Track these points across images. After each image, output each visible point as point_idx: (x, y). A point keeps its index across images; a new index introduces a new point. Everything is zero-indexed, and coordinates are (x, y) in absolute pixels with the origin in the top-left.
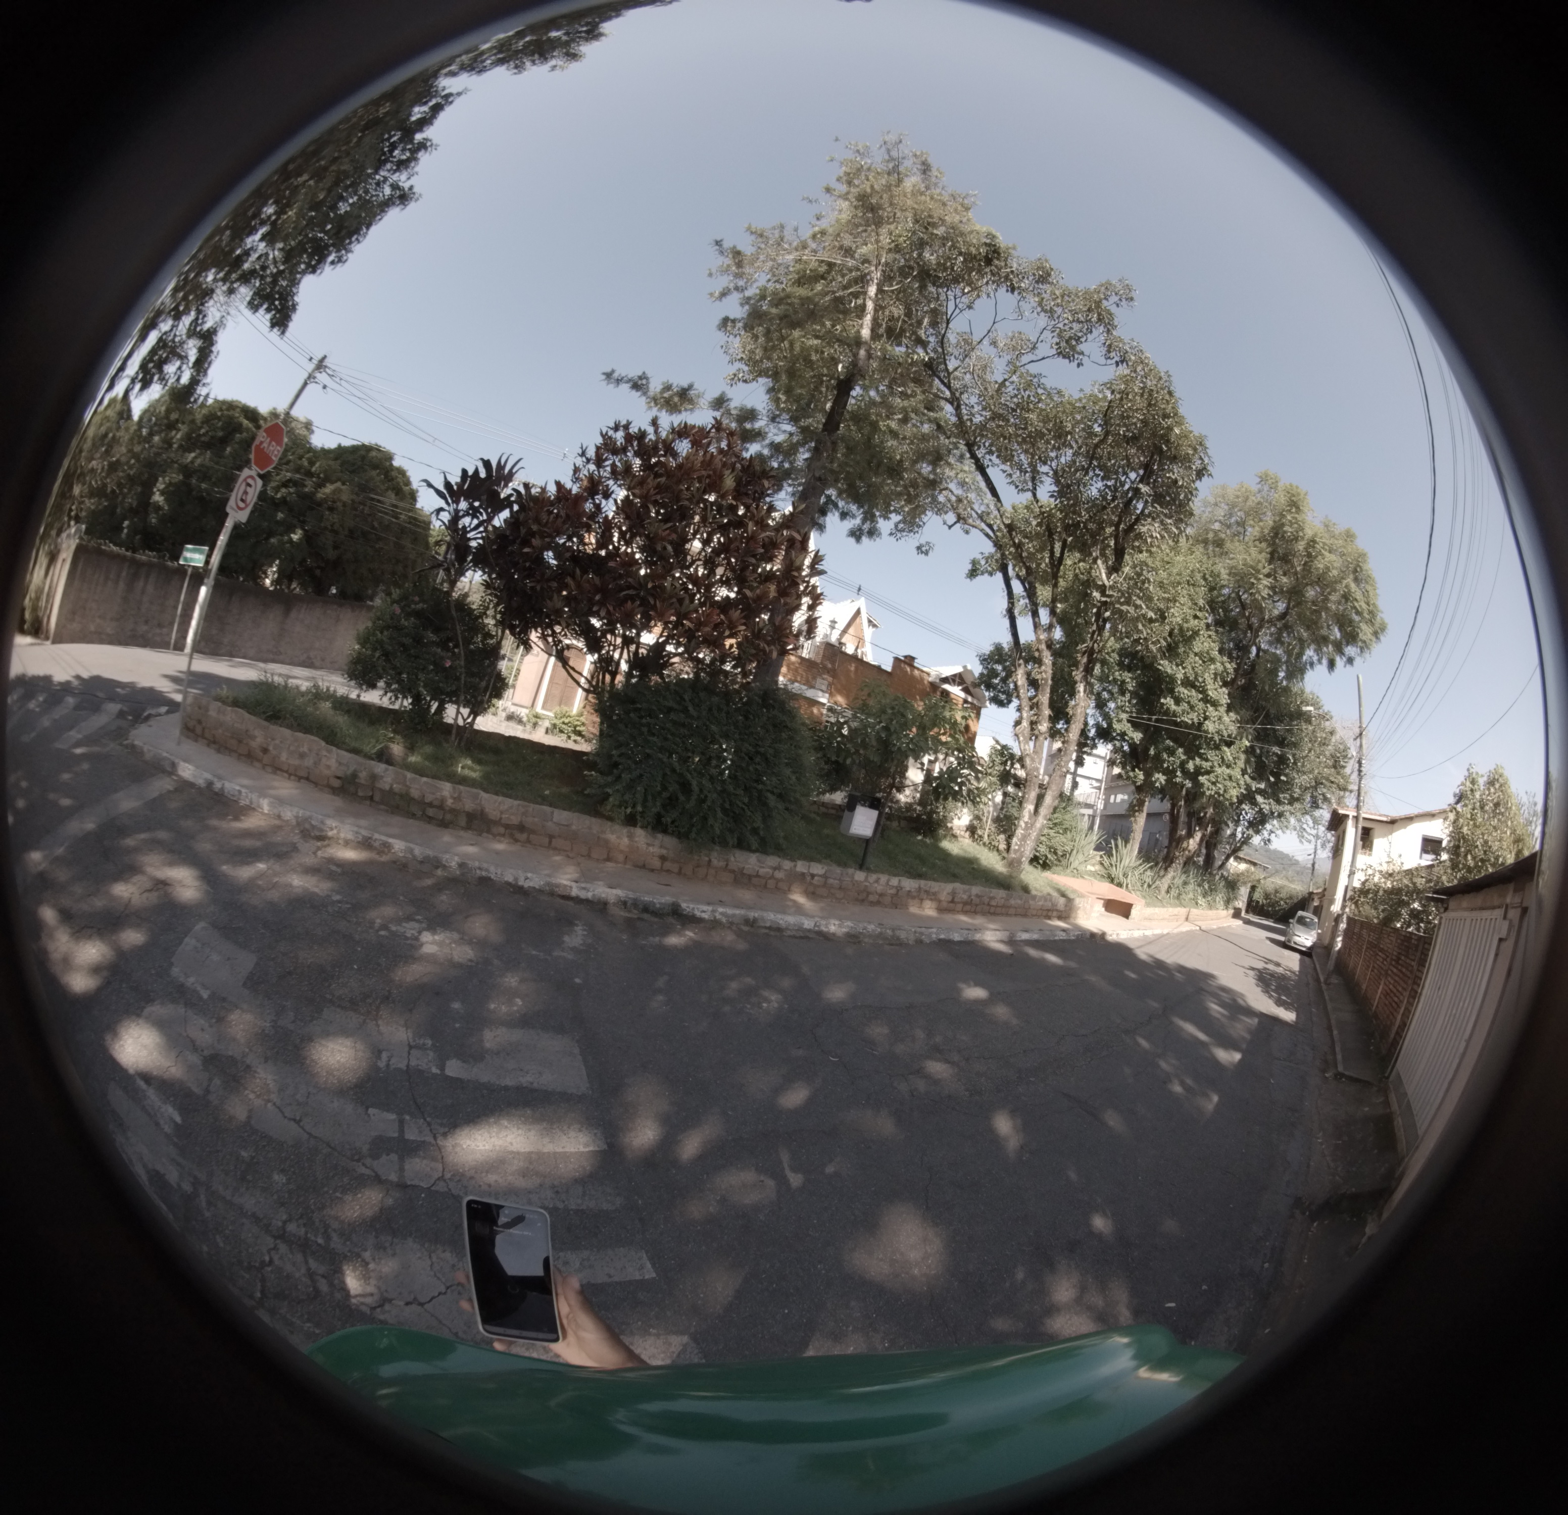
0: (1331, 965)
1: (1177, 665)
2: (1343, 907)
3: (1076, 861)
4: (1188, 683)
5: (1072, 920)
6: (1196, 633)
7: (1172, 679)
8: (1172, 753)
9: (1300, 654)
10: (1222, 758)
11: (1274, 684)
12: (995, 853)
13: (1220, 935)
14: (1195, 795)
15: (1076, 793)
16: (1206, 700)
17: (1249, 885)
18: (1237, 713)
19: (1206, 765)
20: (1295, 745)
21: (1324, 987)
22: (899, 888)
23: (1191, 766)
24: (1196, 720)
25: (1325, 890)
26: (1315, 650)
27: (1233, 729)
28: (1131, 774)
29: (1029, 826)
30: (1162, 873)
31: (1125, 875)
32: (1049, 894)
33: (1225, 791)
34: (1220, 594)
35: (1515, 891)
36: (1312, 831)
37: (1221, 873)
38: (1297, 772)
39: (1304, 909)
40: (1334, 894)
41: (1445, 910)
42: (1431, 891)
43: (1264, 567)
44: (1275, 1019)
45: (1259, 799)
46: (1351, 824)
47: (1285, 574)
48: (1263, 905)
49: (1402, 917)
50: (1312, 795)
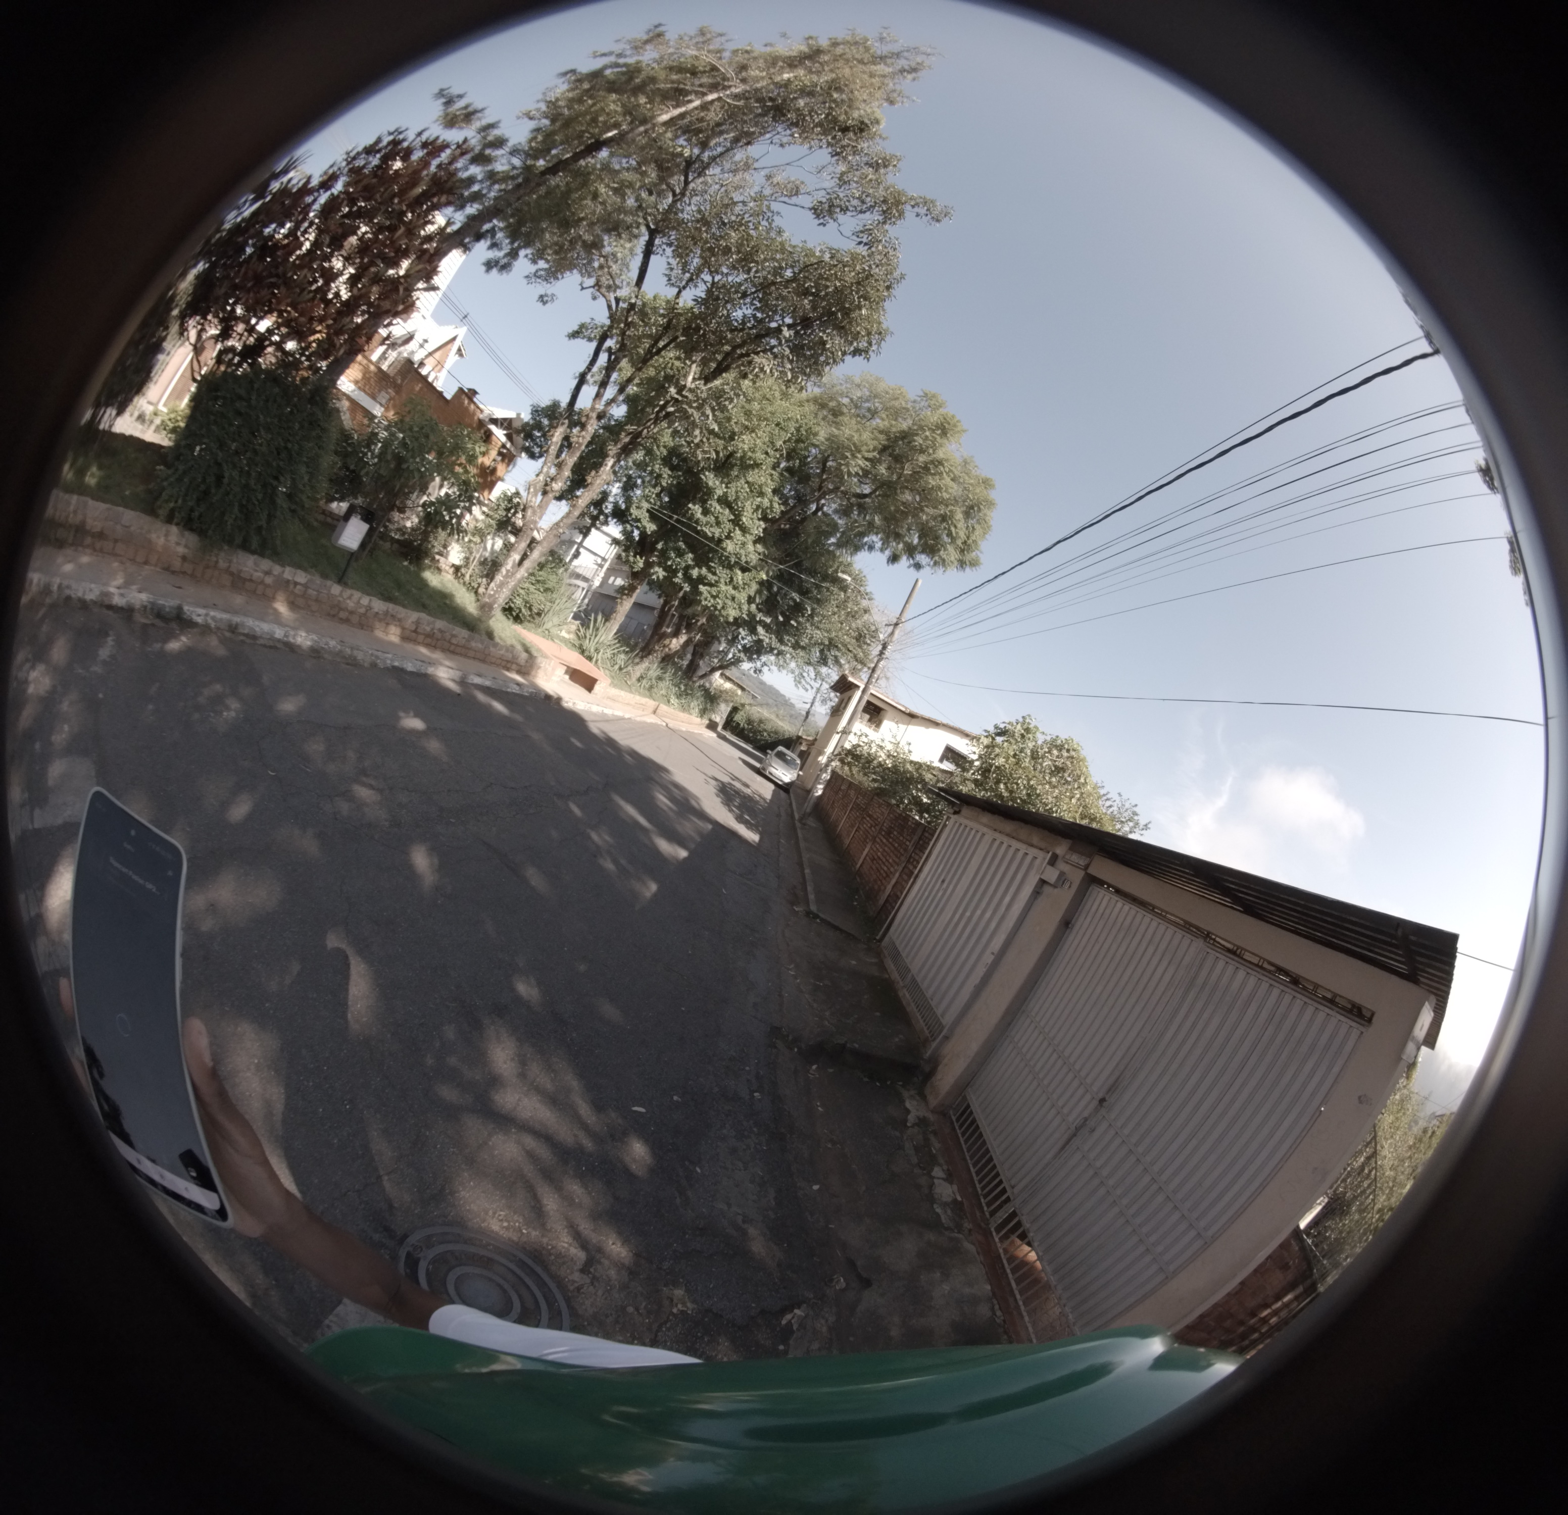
0: (808, 807)
1: (722, 482)
2: (830, 760)
3: (550, 622)
4: (724, 501)
5: (531, 678)
6: (757, 465)
7: (709, 492)
8: (680, 554)
9: (862, 535)
10: (732, 579)
11: (817, 542)
12: (473, 594)
13: (687, 738)
14: (690, 600)
15: (576, 562)
16: (736, 522)
17: (731, 705)
18: (766, 548)
19: (711, 577)
20: (819, 602)
21: (798, 824)
22: (369, 608)
23: (695, 573)
24: (717, 535)
25: (816, 740)
26: (881, 539)
27: (754, 559)
28: (631, 559)
29: (509, 575)
30: (637, 660)
31: (597, 650)
32: (512, 646)
33: (723, 608)
34: (806, 449)
35: (1072, 849)
36: (812, 683)
37: (702, 682)
38: (812, 625)
39: (788, 748)
40: (825, 746)
41: (955, 813)
42: (940, 789)
43: (869, 451)
44: (734, 834)
45: (760, 630)
46: (858, 694)
47: (889, 468)
48: (743, 729)
49: (902, 798)
50: (822, 652)
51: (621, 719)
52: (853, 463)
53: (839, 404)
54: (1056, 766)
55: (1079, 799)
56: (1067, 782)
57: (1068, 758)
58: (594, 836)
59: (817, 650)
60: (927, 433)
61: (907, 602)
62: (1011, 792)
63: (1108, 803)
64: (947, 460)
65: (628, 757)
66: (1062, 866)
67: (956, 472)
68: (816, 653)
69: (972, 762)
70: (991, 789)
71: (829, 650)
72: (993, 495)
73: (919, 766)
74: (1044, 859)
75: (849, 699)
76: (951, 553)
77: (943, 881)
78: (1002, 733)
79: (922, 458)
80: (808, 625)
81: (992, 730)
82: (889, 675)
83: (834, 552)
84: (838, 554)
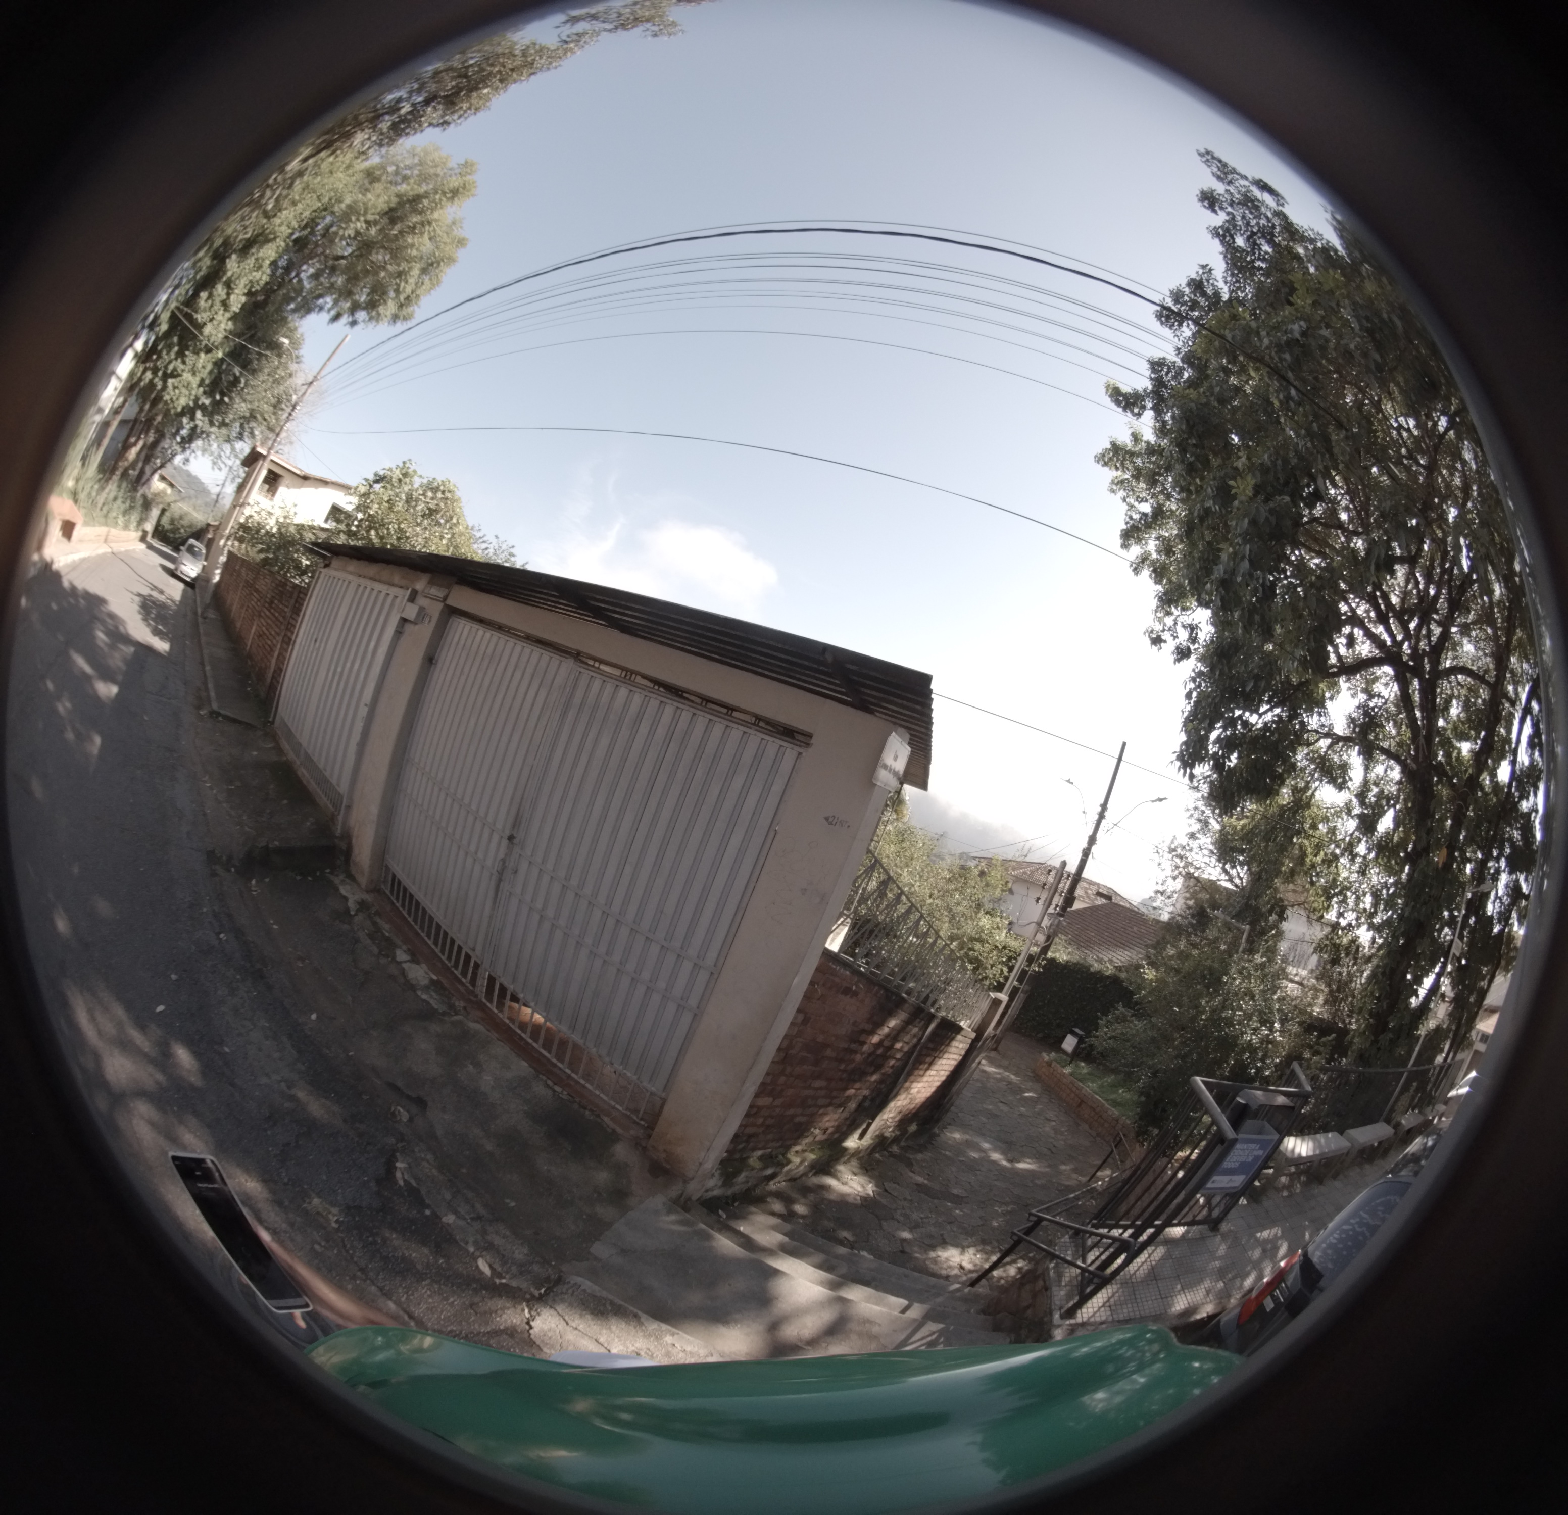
0: (209, 597)
2: (228, 541)
3: (66, 475)
4: (228, 284)
6: (274, 239)
7: (224, 275)
9: (320, 296)
10: (196, 364)
11: (280, 309)
13: (126, 559)
14: (158, 399)
16: (225, 303)
17: (161, 507)
18: (235, 324)
19: (181, 368)
20: (253, 371)
21: (200, 619)
23: (172, 368)
24: (205, 320)
25: (220, 523)
26: (334, 299)
27: (221, 337)
30: (105, 485)
31: (83, 489)
33: (178, 399)
34: (324, 218)
35: (431, 582)
36: (227, 461)
37: (143, 490)
38: (241, 397)
39: (197, 539)
40: (226, 527)
41: (326, 566)
42: (319, 547)
43: (374, 214)
44: (150, 650)
45: (199, 414)
46: (262, 463)
47: (381, 230)
48: (165, 530)
49: (284, 564)
50: (242, 426)
51: (83, 560)
52: (352, 226)
53: (385, 172)
54: (429, 509)
56: (439, 524)
57: (442, 499)
58: (61, 709)
59: (238, 424)
60: (438, 197)
61: (329, 359)
62: (382, 538)
63: (486, 547)
64: (437, 221)
65: (82, 601)
66: (421, 601)
67: (439, 231)
68: (236, 426)
69: (349, 514)
70: (363, 537)
71: (248, 422)
72: (460, 253)
73: (300, 527)
74: (404, 597)
75: (255, 470)
76: (390, 307)
78: (380, 479)
80: (237, 399)
81: (371, 477)
82: (294, 439)
83: (286, 318)
84: (290, 318)
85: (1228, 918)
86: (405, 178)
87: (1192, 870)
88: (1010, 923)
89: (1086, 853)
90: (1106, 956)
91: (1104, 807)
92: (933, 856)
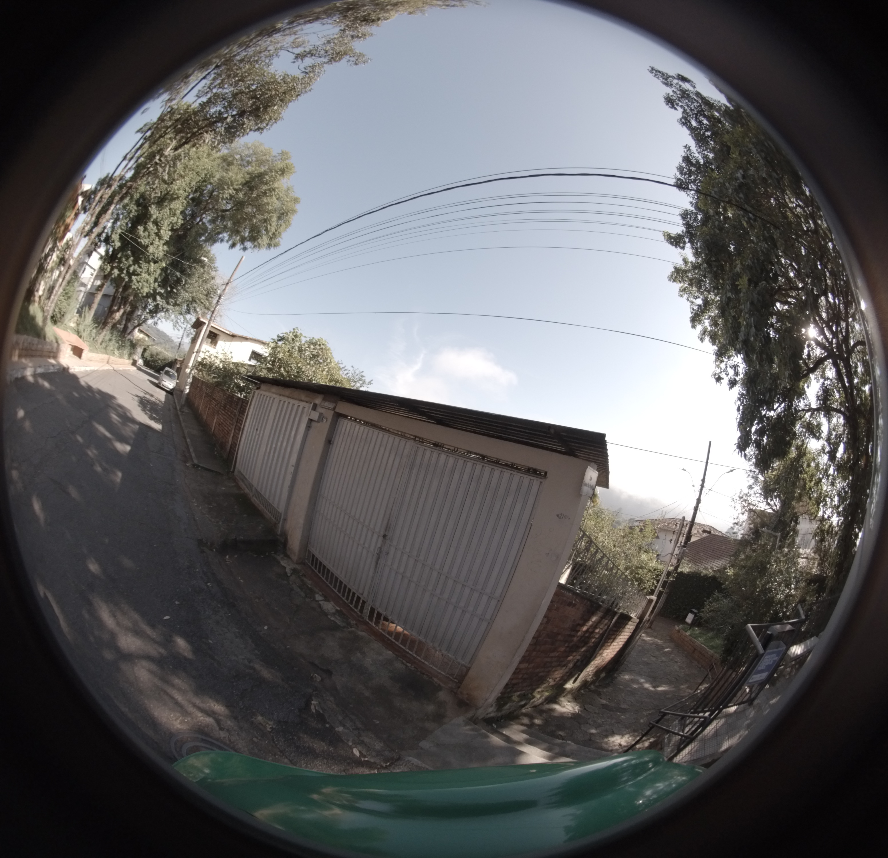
0: (183, 401)
1: (157, 211)
2: (192, 370)
3: (67, 318)
4: (156, 223)
5: (58, 359)
6: (178, 198)
7: (150, 217)
8: (127, 258)
9: (219, 233)
10: (148, 269)
11: (195, 240)
12: (42, 313)
13: (123, 374)
14: (127, 287)
16: (158, 234)
17: (143, 347)
18: (169, 247)
19: (139, 270)
20: (189, 276)
21: (179, 413)
23: (132, 268)
24: (147, 243)
25: (183, 359)
26: (229, 235)
27: (161, 255)
28: (106, 267)
29: (56, 293)
30: (101, 331)
31: (84, 330)
32: (52, 341)
33: (142, 288)
34: (206, 186)
35: (324, 400)
36: (182, 325)
37: (129, 337)
38: (184, 290)
39: (170, 367)
40: (189, 363)
41: (258, 389)
42: (249, 376)
43: (237, 185)
44: (149, 428)
45: (158, 298)
46: (205, 327)
47: (245, 194)
48: (149, 361)
49: (229, 385)
50: (188, 305)
51: (94, 371)
52: (226, 192)
53: (234, 158)
54: (313, 355)
55: (327, 372)
56: (320, 363)
57: (320, 349)
58: (90, 453)
59: (185, 305)
60: (273, 174)
61: (235, 270)
62: (288, 372)
63: (346, 372)
64: (277, 188)
65: (97, 395)
66: (320, 410)
67: (281, 195)
68: (185, 307)
69: (266, 358)
70: (276, 371)
71: (192, 304)
72: (298, 207)
73: (236, 365)
74: (309, 407)
75: (201, 331)
76: (264, 240)
77: (257, 430)
78: (281, 339)
79: (265, 187)
80: (182, 291)
81: (276, 338)
82: (222, 314)
83: (202, 245)
84: (204, 246)
85: (770, 531)
86: (249, 163)
87: (751, 507)
88: (658, 555)
89: (696, 509)
90: (709, 566)
91: (703, 481)
92: (615, 524)
